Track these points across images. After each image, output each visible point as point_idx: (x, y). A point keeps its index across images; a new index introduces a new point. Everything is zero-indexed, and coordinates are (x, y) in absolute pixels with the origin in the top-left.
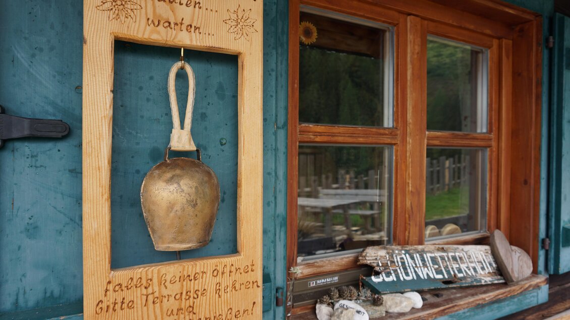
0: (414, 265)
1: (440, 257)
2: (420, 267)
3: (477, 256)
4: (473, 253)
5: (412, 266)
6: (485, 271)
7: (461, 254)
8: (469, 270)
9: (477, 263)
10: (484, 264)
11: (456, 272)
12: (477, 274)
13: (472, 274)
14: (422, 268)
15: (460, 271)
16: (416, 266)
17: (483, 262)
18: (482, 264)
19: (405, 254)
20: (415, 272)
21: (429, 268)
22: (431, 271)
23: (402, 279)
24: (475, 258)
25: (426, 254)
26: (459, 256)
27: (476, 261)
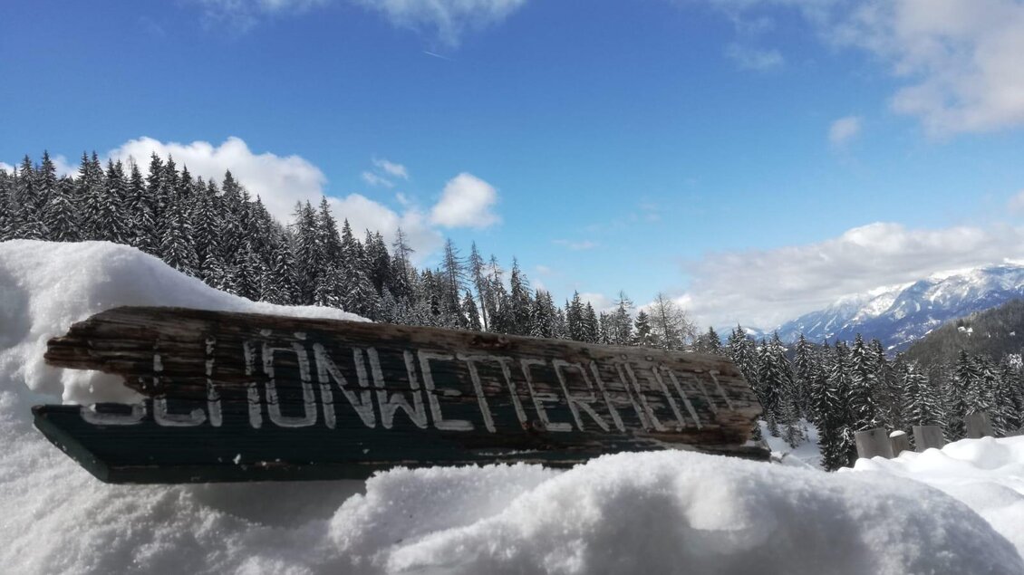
0: (341, 382)
1: (477, 364)
2: (373, 389)
3: (645, 374)
4: (627, 367)
5: (332, 382)
6: (672, 423)
7: (579, 366)
8: (604, 413)
9: (643, 397)
10: (671, 401)
11: (543, 415)
12: (635, 431)
13: (612, 426)
14: (381, 396)
15: (559, 412)
16: (353, 384)
17: (668, 394)
18: (664, 400)
19: (308, 346)
20: (339, 401)
21: (417, 397)
22: (420, 407)
23: (256, 421)
24: (635, 380)
25: (414, 352)
26: (562, 368)
27: (638, 388)
